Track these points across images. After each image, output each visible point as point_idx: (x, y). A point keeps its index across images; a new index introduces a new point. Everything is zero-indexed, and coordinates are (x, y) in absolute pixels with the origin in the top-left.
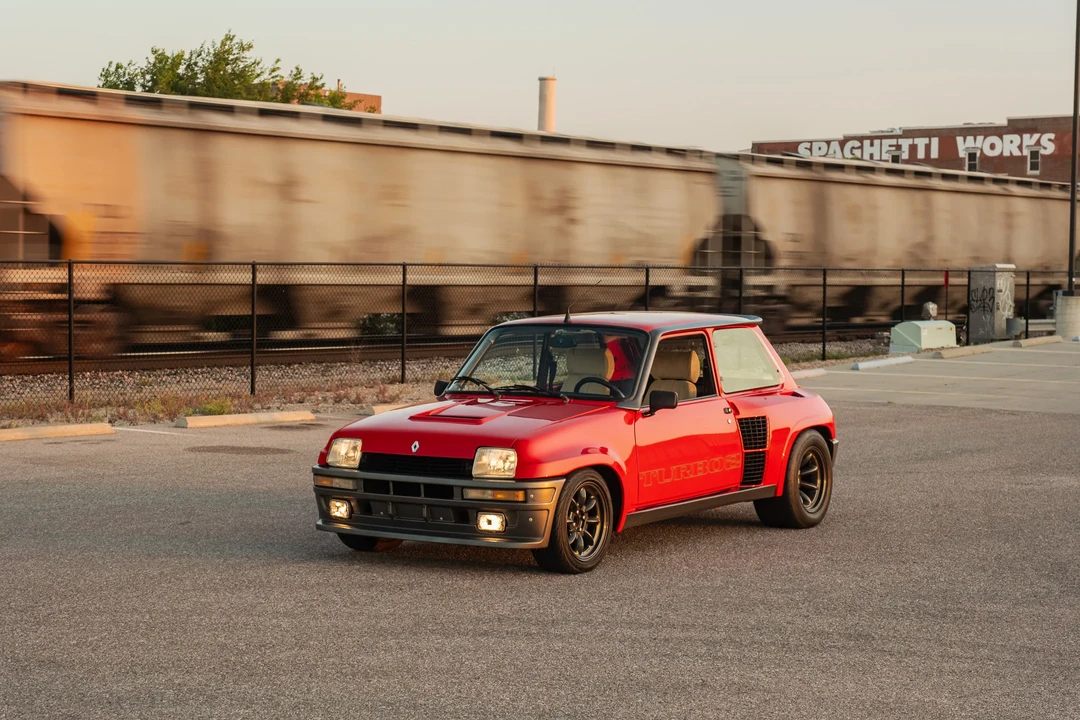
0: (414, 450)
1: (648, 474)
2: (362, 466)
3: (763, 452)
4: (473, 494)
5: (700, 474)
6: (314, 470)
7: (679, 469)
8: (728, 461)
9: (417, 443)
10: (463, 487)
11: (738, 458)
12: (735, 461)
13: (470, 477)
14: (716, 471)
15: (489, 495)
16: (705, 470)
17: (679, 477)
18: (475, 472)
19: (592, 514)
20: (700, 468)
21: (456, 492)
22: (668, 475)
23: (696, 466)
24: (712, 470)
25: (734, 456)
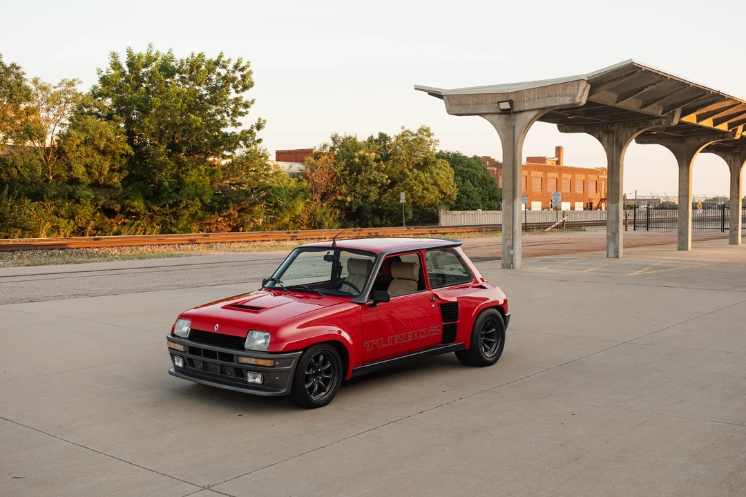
0: (216, 329)
1: (370, 343)
2: (190, 338)
3: (456, 324)
4: (244, 360)
5: (409, 340)
6: (168, 338)
7: (394, 338)
8: (432, 330)
9: (217, 325)
10: (239, 356)
11: (439, 328)
12: (436, 330)
13: (243, 349)
14: (423, 337)
15: (253, 361)
16: (414, 337)
17: (394, 342)
18: (246, 346)
19: (327, 372)
20: (409, 337)
21: (235, 358)
22: (386, 342)
23: (407, 336)
24: (419, 336)
25: (436, 327)
